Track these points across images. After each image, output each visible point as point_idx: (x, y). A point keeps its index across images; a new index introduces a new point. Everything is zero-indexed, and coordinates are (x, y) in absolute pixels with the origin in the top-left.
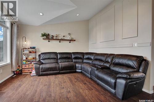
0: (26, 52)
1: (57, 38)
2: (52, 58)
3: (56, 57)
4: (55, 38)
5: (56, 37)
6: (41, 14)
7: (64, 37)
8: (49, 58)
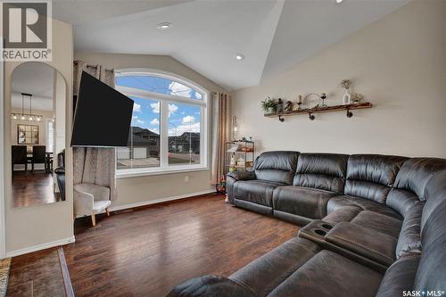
0: (234, 149)
1: (303, 107)
2: (279, 169)
3: (289, 166)
4: (296, 108)
5: (300, 104)
6: (239, 58)
7: (324, 98)
8: (272, 169)
